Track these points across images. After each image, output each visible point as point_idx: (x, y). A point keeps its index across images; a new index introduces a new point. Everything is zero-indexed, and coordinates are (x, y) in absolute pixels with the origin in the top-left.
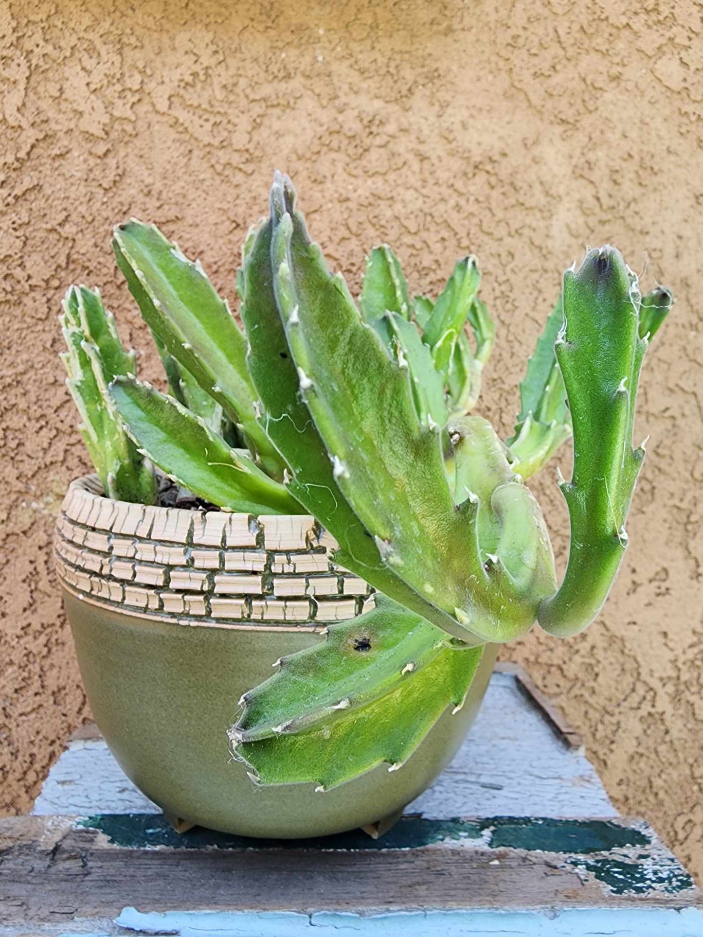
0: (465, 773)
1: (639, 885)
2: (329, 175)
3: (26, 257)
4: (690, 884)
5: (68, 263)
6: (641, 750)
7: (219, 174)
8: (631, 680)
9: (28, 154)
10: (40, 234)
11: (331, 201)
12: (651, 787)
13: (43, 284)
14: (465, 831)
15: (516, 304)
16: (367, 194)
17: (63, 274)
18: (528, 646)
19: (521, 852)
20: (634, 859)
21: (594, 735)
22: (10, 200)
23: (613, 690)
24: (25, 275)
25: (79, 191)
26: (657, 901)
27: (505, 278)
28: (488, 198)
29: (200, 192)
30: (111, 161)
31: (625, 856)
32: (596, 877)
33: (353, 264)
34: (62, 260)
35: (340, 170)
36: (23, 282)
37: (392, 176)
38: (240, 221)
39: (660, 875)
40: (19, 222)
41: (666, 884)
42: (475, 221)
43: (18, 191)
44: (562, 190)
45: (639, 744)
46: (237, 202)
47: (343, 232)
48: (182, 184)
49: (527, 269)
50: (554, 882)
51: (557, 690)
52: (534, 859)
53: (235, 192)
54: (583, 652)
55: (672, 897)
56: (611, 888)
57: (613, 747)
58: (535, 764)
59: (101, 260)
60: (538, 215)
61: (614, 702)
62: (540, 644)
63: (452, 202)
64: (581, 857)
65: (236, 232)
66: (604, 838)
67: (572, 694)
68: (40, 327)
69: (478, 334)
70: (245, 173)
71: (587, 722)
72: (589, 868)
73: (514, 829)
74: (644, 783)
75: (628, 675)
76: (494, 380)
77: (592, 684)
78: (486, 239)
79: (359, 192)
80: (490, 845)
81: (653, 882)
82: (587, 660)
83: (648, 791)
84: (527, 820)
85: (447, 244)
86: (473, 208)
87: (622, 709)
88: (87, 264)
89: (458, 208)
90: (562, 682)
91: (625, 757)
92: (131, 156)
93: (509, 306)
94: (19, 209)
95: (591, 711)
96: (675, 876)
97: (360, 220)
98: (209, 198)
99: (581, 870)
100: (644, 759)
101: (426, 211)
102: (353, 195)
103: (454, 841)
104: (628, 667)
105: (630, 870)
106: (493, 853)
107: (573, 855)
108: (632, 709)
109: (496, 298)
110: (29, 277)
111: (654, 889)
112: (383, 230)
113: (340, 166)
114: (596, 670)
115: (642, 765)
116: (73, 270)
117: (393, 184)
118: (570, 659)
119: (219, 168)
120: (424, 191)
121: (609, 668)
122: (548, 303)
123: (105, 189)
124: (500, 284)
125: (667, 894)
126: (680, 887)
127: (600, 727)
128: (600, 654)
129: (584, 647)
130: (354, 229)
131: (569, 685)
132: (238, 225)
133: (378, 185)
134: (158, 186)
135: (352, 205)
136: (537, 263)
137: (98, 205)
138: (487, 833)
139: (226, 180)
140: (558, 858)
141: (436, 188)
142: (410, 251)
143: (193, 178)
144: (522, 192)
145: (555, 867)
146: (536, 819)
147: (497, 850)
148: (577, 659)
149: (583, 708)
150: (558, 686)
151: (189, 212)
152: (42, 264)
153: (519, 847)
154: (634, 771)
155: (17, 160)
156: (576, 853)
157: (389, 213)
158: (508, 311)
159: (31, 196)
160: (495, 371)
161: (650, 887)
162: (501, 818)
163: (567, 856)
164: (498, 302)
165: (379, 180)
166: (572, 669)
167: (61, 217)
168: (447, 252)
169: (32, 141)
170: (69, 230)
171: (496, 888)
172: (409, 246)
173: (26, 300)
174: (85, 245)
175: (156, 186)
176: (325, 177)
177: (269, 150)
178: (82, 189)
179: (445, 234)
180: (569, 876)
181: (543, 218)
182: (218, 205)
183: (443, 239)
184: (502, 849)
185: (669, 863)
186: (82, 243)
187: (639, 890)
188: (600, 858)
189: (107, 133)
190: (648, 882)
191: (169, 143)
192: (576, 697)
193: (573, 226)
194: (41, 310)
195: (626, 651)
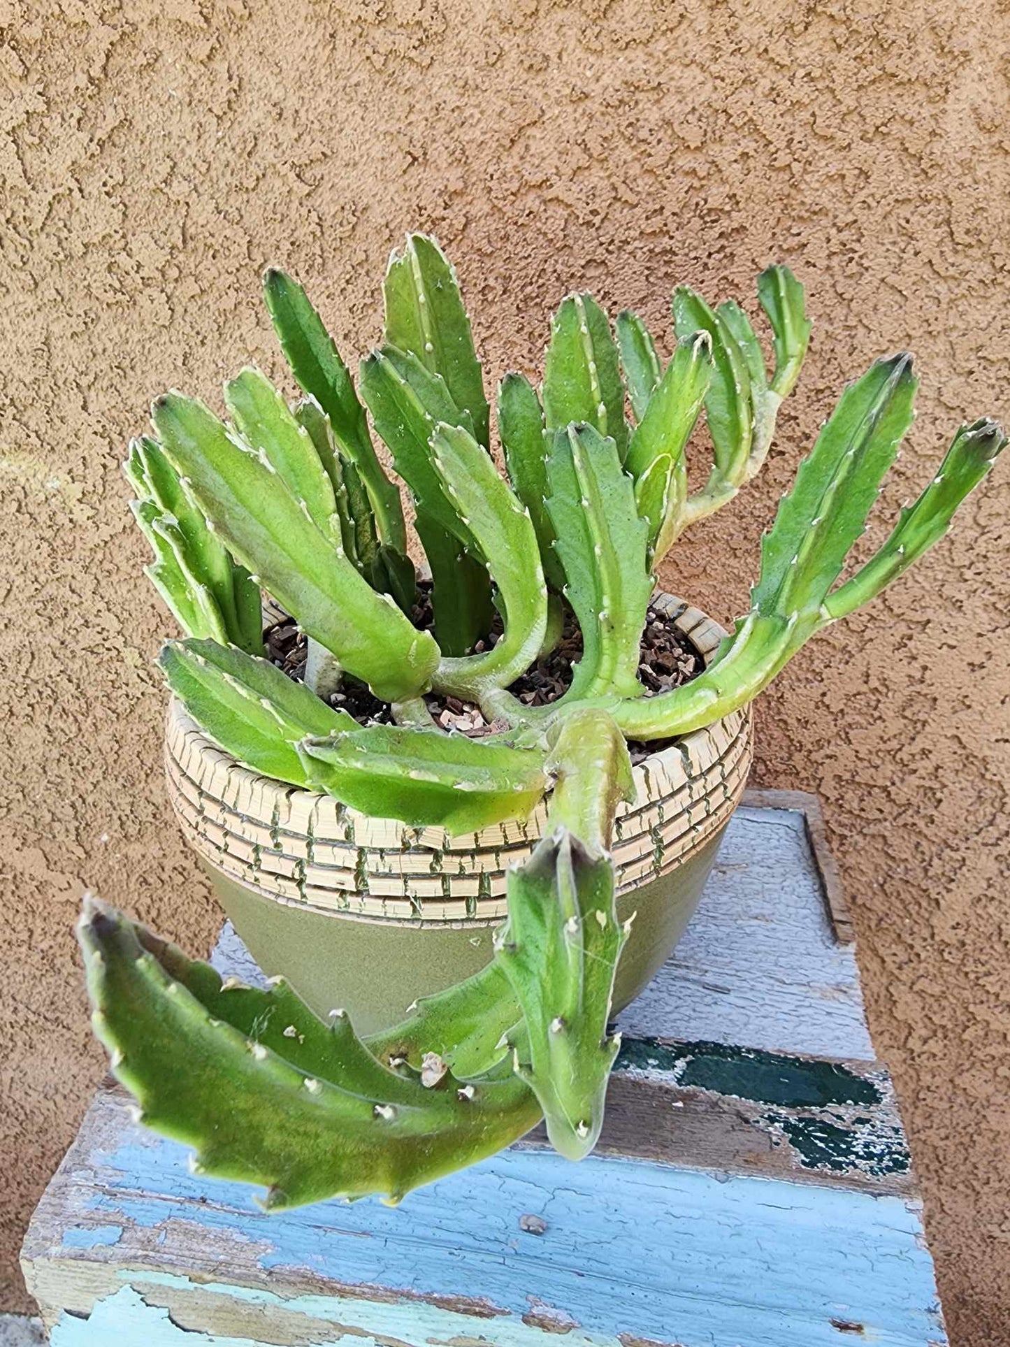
0: (687, 967)
1: (840, 1159)
2: (553, 56)
3: (129, 236)
4: (904, 1166)
5: (184, 241)
6: (991, 892)
7: (379, 71)
8: (989, 810)
9: (104, 68)
10: (144, 197)
11: (558, 103)
12: (1000, 935)
13: (158, 275)
14: (655, 1058)
15: (866, 263)
16: (617, 84)
17: (181, 257)
18: (842, 760)
19: (714, 1094)
20: (848, 1122)
21: (926, 871)
22: (94, 147)
23: (962, 821)
24: (133, 263)
25: (182, 123)
26: (852, 1181)
27: (850, 218)
28: (828, 68)
29: (354, 107)
30: (220, 66)
31: (839, 1117)
32: (791, 1141)
33: (594, 213)
34: (177, 238)
35: (572, 43)
36: (132, 273)
37: (661, 45)
38: (418, 153)
39: (872, 1149)
40: (111, 182)
41: (874, 1163)
42: (805, 115)
43: (101, 134)
44: (972, 39)
45: (989, 886)
46: (412, 117)
47: (577, 157)
48: (326, 95)
49: (891, 199)
50: (740, 1138)
51: (878, 815)
52: (725, 1107)
53: (406, 99)
54: (922, 772)
55: (874, 1179)
56: (803, 1157)
57: (952, 886)
58: (782, 961)
59: (228, 232)
60: (922, 95)
61: (961, 835)
62: (861, 759)
63: (765, 84)
64: (783, 1111)
65: (412, 169)
66: (822, 1088)
67: (901, 821)
68: (165, 338)
69: (779, 344)
70: (418, 65)
71: (919, 856)
72: (788, 1127)
73: (717, 1063)
74: (992, 929)
75: (987, 804)
76: (819, 391)
77: (931, 811)
78: (821, 148)
79: (605, 80)
80: (679, 1081)
81: (858, 1156)
82: (927, 784)
83: (994, 938)
84: (736, 1051)
85: (751, 163)
86: (801, 92)
87: (970, 844)
88: (210, 240)
89: (774, 94)
90: (887, 808)
91: (968, 899)
92: (248, 54)
93: (853, 268)
94: (108, 161)
95: (924, 843)
96: (890, 1153)
97: (606, 133)
98: (369, 116)
99: (777, 1129)
100: (996, 903)
101: (716, 105)
102: (594, 89)
103: (639, 1070)
104: (989, 793)
105: (837, 1136)
106: (680, 1092)
107: (775, 1107)
108: (985, 845)
109: (831, 255)
110: (139, 266)
111: (856, 1167)
112: (643, 147)
113: (573, 33)
114: (939, 795)
115: (991, 910)
116: (195, 250)
117: (663, 59)
118: (902, 780)
119: (378, 60)
120: (714, 68)
121: (959, 794)
122: (923, 257)
123: (219, 117)
124: (840, 231)
125: (869, 1176)
126: (889, 1169)
127: (936, 861)
128: (947, 776)
129: (925, 766)
130: (596, 150)
131: (896, 811)
132: (415, 159)
133: (636, 63)
134: (292, 103)
135: (594, 106)
136: (910, 186)
137: (213, 141)
138: (681, 1063)
139: (391, 81)
140: (754, 1108)
141: (736, 59)
142: (688, 181)
143: (342, 83)
144: (895, 50)
145: (747, 1121)
146: (749, 1051)
147: (684, 1088)
148: (913, 780)
149: (914, 839)
150: (881, 811)
151: (342, 142)
152: (153, 245)
153: (713, 1088)
154: (979, 915)
155: (91, 80)
156: (779, 1105)
157: (654, 116)
158: (850, 277)
159: (120, 139)
160: (822, 377)
161: (853, 1163)
162: (706, 1043)
163: (766, 1107)
164: (835, 261)
165: (638, 54)
166: (902, 793)
167: (165, 169)
168: (751, 180)
169: (105, 46)
170: (179, 189)
171: (670, 1136)
172: (687, 174)
173: (142, 300)
174: (203, 212)
175: (288, 104)
176: (546, 58)
177: (454, 19)
178: (187, 118)
179: (749, 145)
180: (759, 1135)
181: (931, 101)
182: (382, 128)
183: (745, 155)
184: (692, 1088)
185: (891, 1133)
186: (199, 208)
187: (837, 1166)
188: (806, 1115)
189: (207, 20)
190: (852, 1157)
191: (301, 23)
192: (905, 825)
193: (987, 109)
194: (161, 314)
195: (988, 776)
